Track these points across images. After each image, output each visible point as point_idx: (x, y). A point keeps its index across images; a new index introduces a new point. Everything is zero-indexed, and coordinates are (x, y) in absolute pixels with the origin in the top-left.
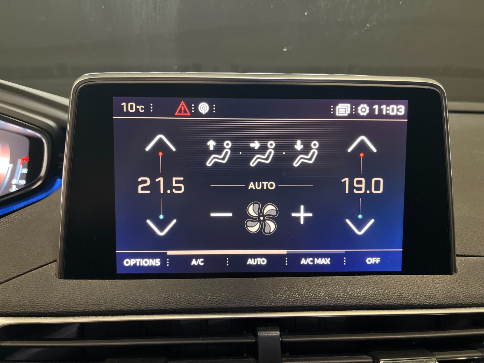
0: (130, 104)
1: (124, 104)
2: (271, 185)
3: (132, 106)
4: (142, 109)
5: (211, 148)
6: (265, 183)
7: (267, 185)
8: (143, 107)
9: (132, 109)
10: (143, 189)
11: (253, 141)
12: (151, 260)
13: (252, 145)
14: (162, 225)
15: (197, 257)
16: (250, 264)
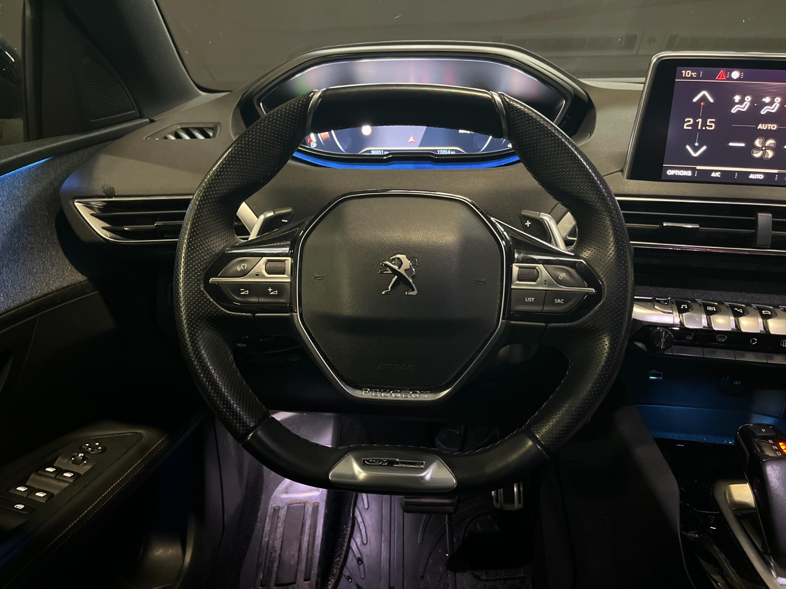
0: (687, 72)
1: (684, 72)
2: (774, 127)
3: (688, 73)
4: (695, 75)
5: (737, 101)
6: (769, 125)
7: (771, 126)
8: (696, 74)
9: (688, 75)
10: (687, 126)
11: (765, 97)
12: (685, 171)
13: (764, 100)
14: (696, 149)
15: (716, 171)
16: (751, 179)
